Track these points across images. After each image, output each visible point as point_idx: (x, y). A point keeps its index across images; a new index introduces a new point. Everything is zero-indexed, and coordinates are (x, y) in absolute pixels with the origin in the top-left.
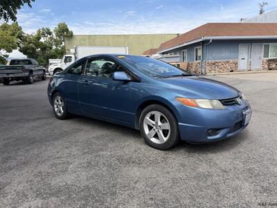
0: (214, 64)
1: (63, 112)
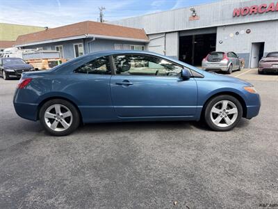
1: (69, 125)
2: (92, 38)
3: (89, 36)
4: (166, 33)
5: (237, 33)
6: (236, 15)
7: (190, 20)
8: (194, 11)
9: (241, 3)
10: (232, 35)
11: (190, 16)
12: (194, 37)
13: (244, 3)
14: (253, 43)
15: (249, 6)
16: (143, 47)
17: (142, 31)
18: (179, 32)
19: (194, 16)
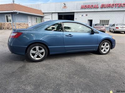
0: (20, 24)
1: (43, 56)
2: (17, 13)
3: (15, 11)
4: (52, 13)
5: (82, 15)
6: (82, 8)
7: (63, 8)
8: (65, 4)
9: (84, 3)
10: (80, 16)
11: (63, 6)
12: (63, 16)
13: (85, 3)
14: (88, 20)
15: (87, 5)
16: (41, 19)
17: (40, 11)
18: (58, 13)
19: (65, 7)
